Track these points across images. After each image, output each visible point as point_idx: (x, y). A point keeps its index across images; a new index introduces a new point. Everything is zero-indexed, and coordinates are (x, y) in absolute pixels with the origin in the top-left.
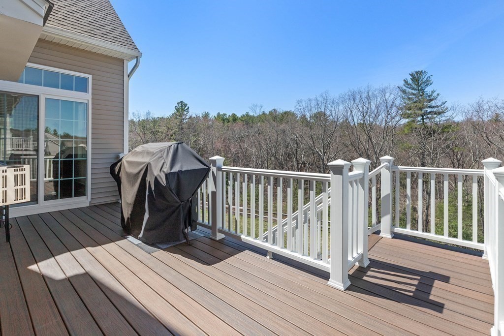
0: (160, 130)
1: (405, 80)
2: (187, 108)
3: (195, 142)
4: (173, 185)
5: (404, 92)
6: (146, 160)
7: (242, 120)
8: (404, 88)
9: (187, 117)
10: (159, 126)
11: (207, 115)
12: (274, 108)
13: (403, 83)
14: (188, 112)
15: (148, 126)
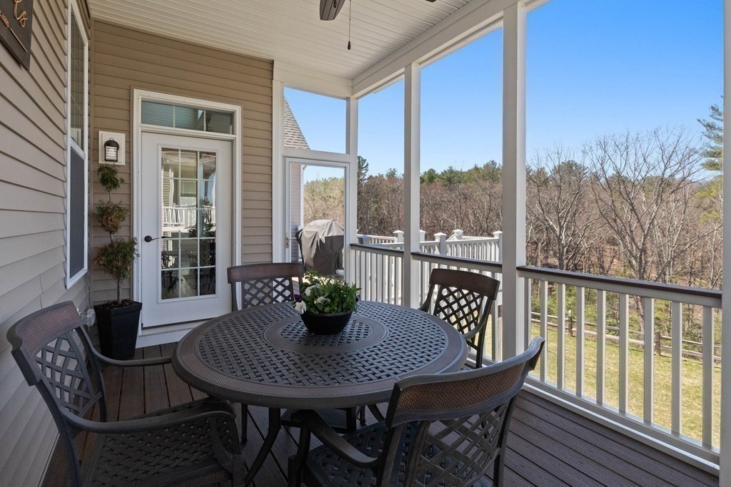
0: (332, 195)
1: (713, 108)
2: (365, 165)
3: (376, 209)
4: (329, 243)
5: (710, 127)
6: (316, 230)
7: (442, 179)
8: (710, 120)
9: (366, 177)
10: (331, 189)
11: (394, 173)
12: (492, 160)
13: (710, 112)
14: (367, 170)
15: (318, 190)
